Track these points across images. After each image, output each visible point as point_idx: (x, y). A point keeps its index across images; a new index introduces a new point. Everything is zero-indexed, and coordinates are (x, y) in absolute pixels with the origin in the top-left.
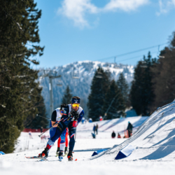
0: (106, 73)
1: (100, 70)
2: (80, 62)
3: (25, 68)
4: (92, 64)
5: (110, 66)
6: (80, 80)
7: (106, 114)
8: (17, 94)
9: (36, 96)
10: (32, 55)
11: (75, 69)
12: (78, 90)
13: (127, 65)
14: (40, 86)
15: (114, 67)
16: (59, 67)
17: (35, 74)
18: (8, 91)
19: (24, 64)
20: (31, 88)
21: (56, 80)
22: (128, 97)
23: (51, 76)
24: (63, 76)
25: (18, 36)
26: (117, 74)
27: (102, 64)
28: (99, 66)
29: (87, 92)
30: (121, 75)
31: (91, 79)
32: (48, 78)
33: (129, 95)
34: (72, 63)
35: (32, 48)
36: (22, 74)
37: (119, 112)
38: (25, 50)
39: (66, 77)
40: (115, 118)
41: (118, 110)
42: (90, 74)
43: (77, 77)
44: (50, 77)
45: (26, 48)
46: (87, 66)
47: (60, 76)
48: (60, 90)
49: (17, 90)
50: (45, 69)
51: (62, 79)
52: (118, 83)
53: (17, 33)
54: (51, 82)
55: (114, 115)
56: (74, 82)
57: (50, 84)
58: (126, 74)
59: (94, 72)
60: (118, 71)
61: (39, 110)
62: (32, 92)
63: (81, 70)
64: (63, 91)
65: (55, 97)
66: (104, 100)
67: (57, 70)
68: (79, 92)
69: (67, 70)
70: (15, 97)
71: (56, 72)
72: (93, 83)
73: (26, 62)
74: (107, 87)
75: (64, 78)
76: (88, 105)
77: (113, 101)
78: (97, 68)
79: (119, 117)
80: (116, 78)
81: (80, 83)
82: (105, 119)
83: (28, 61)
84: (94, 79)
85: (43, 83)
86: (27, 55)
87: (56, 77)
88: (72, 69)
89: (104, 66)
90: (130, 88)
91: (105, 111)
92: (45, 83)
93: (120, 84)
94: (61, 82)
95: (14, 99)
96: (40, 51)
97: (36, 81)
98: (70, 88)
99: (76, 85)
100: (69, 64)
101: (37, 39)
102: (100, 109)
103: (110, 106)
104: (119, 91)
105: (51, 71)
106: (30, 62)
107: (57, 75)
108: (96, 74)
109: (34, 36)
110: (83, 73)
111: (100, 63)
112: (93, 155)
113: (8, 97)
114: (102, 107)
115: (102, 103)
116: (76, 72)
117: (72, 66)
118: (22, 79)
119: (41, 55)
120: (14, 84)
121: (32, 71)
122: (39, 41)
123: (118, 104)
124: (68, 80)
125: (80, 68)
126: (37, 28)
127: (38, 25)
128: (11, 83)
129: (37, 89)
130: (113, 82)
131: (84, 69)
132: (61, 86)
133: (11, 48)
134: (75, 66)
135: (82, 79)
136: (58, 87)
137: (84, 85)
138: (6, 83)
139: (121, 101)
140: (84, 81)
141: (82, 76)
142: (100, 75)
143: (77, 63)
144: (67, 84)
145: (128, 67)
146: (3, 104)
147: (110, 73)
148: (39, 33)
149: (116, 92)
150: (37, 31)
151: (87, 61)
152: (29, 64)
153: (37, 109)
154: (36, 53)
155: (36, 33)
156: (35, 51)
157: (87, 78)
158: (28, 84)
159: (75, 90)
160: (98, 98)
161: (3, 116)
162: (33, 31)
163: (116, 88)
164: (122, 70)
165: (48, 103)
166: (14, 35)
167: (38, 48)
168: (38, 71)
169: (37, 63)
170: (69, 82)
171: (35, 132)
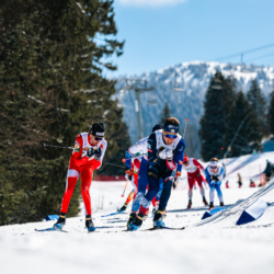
0: (229, 80)
1: (219, 75)
2: (185, 65)
3: (95, 76)
4: (205, 66)
5: (236, 69)
6: (185, 92)
7: (229, 149)
8: (81, 119)
9: (113, 122)
10: (104, 55)
11: (177, 75)
12: (184, 109)
13: (263, 67)
14: (119, 106)
15: (242, 71)
16: (151, 74)
17: (110, 86)
18: (65, 115)
19: (93, 71)
20: (105, 109)
21: (147, 95)
22: (265, 120)
23: (139, 88)
24: (158, 88)
25: (79, 24)
26: (246, 81)
27: (222, 66)
28: (217, 69)
29: (198, 112)
30: (254, 83)
31: (204, 90)
32: (133, 92)
33: (268, 116)
34: (173, 66)
35: (104, 43)
36: (89, 87)
37: (251, 144)
38: (93, 47)
39: (164, 89)
40: (245, 153)
41: (250, 141)
42: (202, 83)
43: (181, 90)
44: (137, 90)
45: (94, 45)
46: (197, 70)
47: (152, 89)
48: (155, 111)
49: (80, 113)
50: (128, 77)
51: (156, 92)
52: (249, 96)
53: (78, 19)
54: (138, 98)
55: (243, 149)
56: (176, 98)
57: (136, 102)
58: (261, 81)
59: (208, 80)
60: (249, 77)
61: (119, 145)
62: (107, 116)
63: (187, 77)
64: (159, 112)
65: (145, 122)
66: (226, 125)
67: (147, 78)
68: (186, 114)
69: (164, 77)
70: (78, 125)
71: (146, 82)
72: (207, 97)
73: (95, 68)
74: (230, 103)
75: (160, 92)
76: (200, 134)
77: (240, 126)
78: (214, 72)
79: (251, 153)
80: (245, 88)
81: (187, 98)
82: (228, 157)
83: (98, 66)
84: (209, 92)
85: (125, 101)
86: (96, 55)
87: (146, 89)
88: (173, 75)
89: (225, 69)
90: (268, 104)
91: (229, 143)
92: (129, 100)
93: (252, 98)
94: (154, 97)
95: (76, 128)
96: (118, 48)
97: (113, 98)
98: (170, 107)
99: (180, 102)
100: (167, 68)
101: (112, 30)
102: (220, 140)
103: (236, 134)
104: (250, 110)
105: (138, 81)
106: (101, 67)
107: (148, 86)
108: (213, 83)
109: (108, 23)
110: (191, 81)
111: (217, 64)
112: (203, 218)
113: (66, 125)
114: (224, 137)
115: (223, 130)
116: (179, 80)
117: (172, 70)
118: (90, 95)
119: (119, 54)
120: (76, 104)
121: (105, 82)
122: (115, 32)
123: (249, 131)
124: (167, 93)
125: (185, 74)
126: (112, 10)
127: (113, 5)
128: (70, 103)
129: (115, 110)
130: (241, 94)
131: (192, 76)
132: (155, 105)
133: (69, 45)
134: (178, 70)
135: (189, 92)
136: (151, 105)
137: (193, 101)
138: (62, 102)
139: (255, 125)
140: (193, 94)
141: (190, 87)
142: (218, 84)
143: (180, 65)
144: (165, 101)
145: (265, 70)
146: (58, 136)
147: (235, 80)
148: (115, 19)
149: (245, 111)
150: (112, 16)
151: (197, 62)
152: (101, 71)
153: (116, 144)
154: (111, 52)
155: (111, 19)
156: (109, 48)
157: (198, 90)
158: (100, 103)
159: (178, 110)
160: (217, 122)
161: (58, 156)
162: (106, 16)
163: (246, 103)
164: (254, 75)
165: (134, 132)
166: (74, 23)
167: (114, 44)
168: (116, 82)
169: (113, 68)
170: (168, 97)
171: (115, 180)
